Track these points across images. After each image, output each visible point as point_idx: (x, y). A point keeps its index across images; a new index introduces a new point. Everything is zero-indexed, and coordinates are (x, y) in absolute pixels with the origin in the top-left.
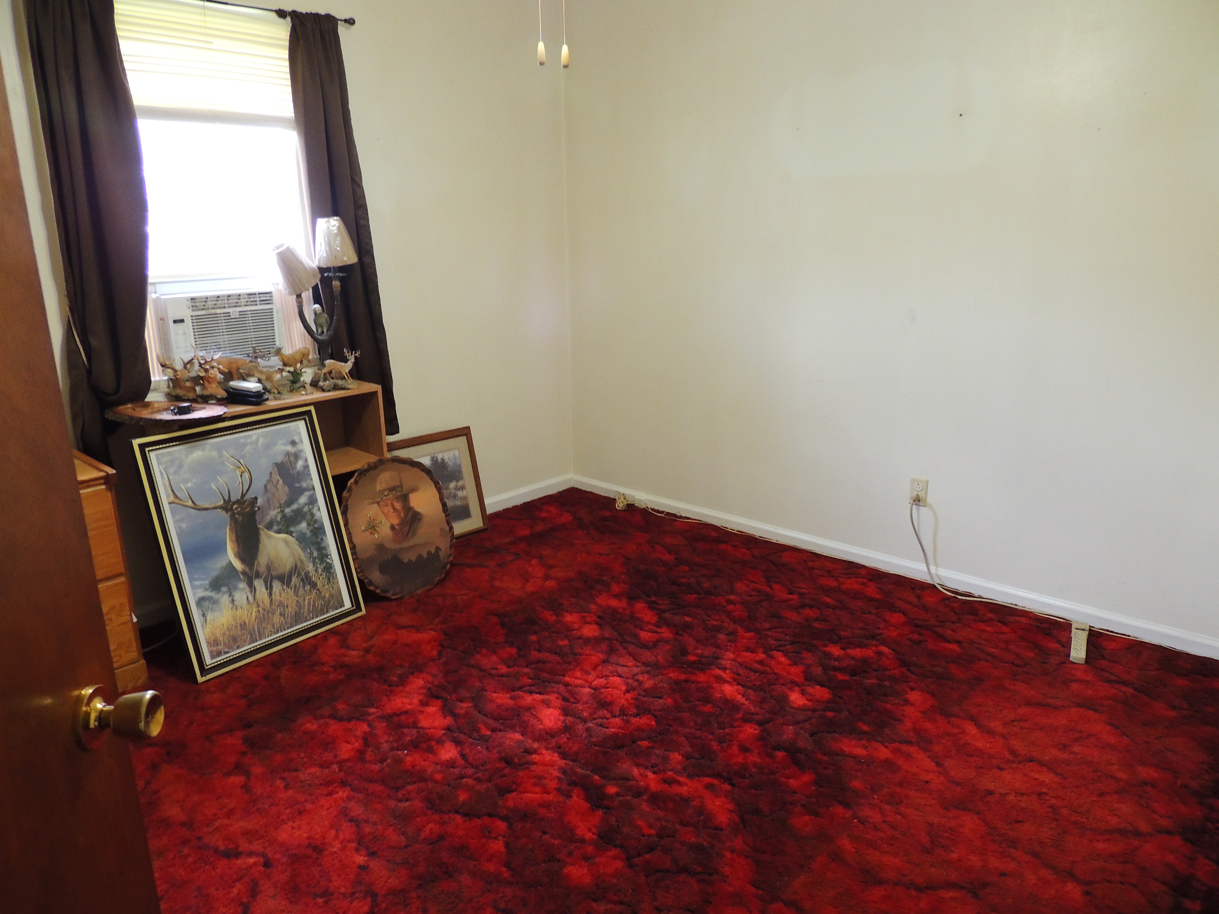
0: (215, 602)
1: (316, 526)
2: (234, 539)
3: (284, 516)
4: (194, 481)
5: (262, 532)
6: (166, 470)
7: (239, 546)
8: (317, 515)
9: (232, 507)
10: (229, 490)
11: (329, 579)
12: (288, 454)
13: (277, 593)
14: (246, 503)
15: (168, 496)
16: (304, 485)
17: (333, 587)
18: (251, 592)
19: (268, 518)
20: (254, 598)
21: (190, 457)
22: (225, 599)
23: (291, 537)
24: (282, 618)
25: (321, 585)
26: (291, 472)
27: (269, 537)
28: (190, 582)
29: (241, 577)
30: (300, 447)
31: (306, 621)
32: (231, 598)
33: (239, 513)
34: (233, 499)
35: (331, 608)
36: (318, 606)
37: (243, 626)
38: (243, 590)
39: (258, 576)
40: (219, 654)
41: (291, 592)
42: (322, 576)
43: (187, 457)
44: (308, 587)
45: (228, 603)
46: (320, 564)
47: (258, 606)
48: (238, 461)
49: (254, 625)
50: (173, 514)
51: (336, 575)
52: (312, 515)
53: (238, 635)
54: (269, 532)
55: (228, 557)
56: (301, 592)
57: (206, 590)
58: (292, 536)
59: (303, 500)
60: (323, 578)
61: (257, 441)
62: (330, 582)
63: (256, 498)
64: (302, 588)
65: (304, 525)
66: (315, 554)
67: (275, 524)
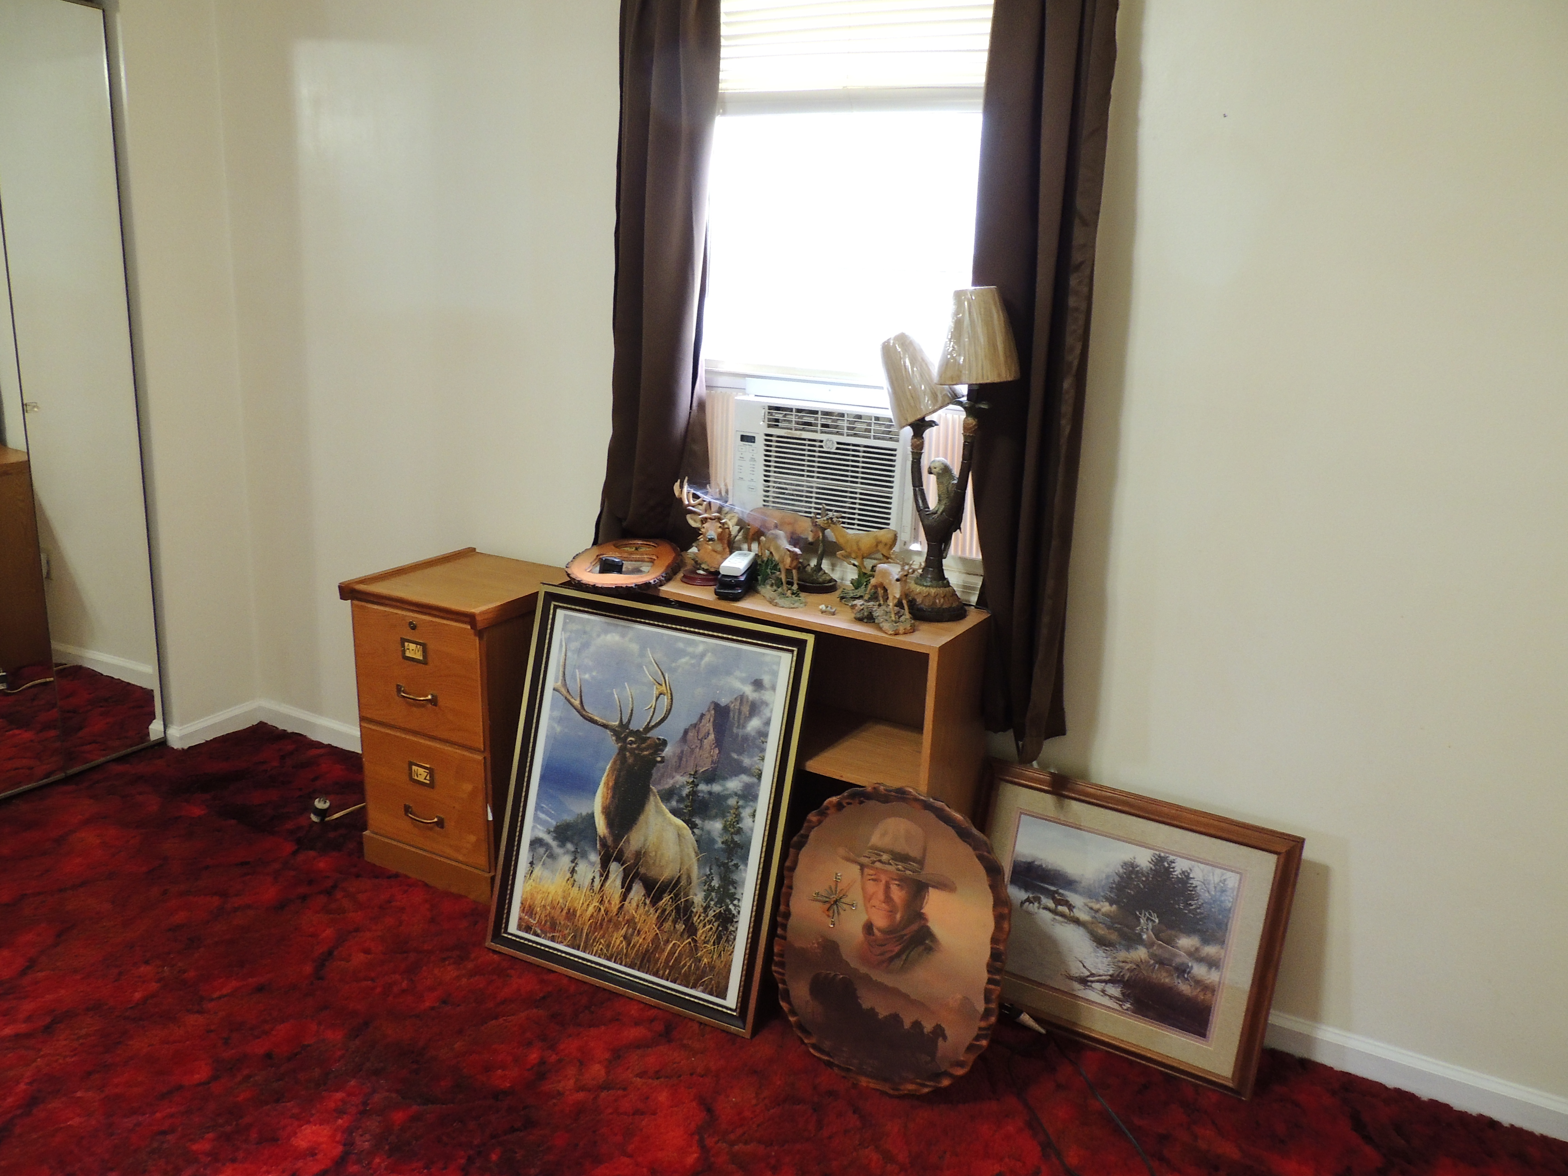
0: (552, 856)
1: (737, 838)
2: (611, 784)
3: (694, 793)
4: (594, 674)
5: (652, 798)
6: (568, 640)
7: (613, 797)
8: (746, 823)
9: (626, 737)
10: (632, 710)
11: (719, 938)
12: (742, 698)
13: (634, 904)
14: (649, 742)
15: (556, 681)
16: (747, 761)
17: (720, 955)
18: (601, 875)
19: (668, 783)
20: (602, 886)
21: (603, 637)
22: (565, 861)
23: (690, 832)
24: (624, 943)
25: (703, 938)
26: (735, 730)
27: (659, 812)
28: (536, 810)
29: (598, 845)
30: (767, 696)
31: (656, 974)
32: (573, 864)
33: (632, 751)
34: (633, 726)
35: (702, 985)
36: (685, 965)
37: (571, 914)
38: (593, 864)
39: (619, 859)
40: (528, 929)
41: (653, 917)
42: (711, 926)
43: (599, 636)
44: (681, 927)
45: (567, 868)
46: (715, 905)
47: (601, 902)
48: (663, 674)
49: (584, 924)
50: (553, 706)
51: (735, 939)
52: (738, 818)
53: (560, 923)
54: (661, 804)
55: (593, 806)
56: (668, 925)
57: (549, 832)
58: (693, 832)
59: (734, 784)
60: (711, 928)
61: (703, 655)
62: (719, 944)
63: (664, 743)
64: (673, 921)
65: (717, 826)
66: (716, 883)
67: (676, 798)
